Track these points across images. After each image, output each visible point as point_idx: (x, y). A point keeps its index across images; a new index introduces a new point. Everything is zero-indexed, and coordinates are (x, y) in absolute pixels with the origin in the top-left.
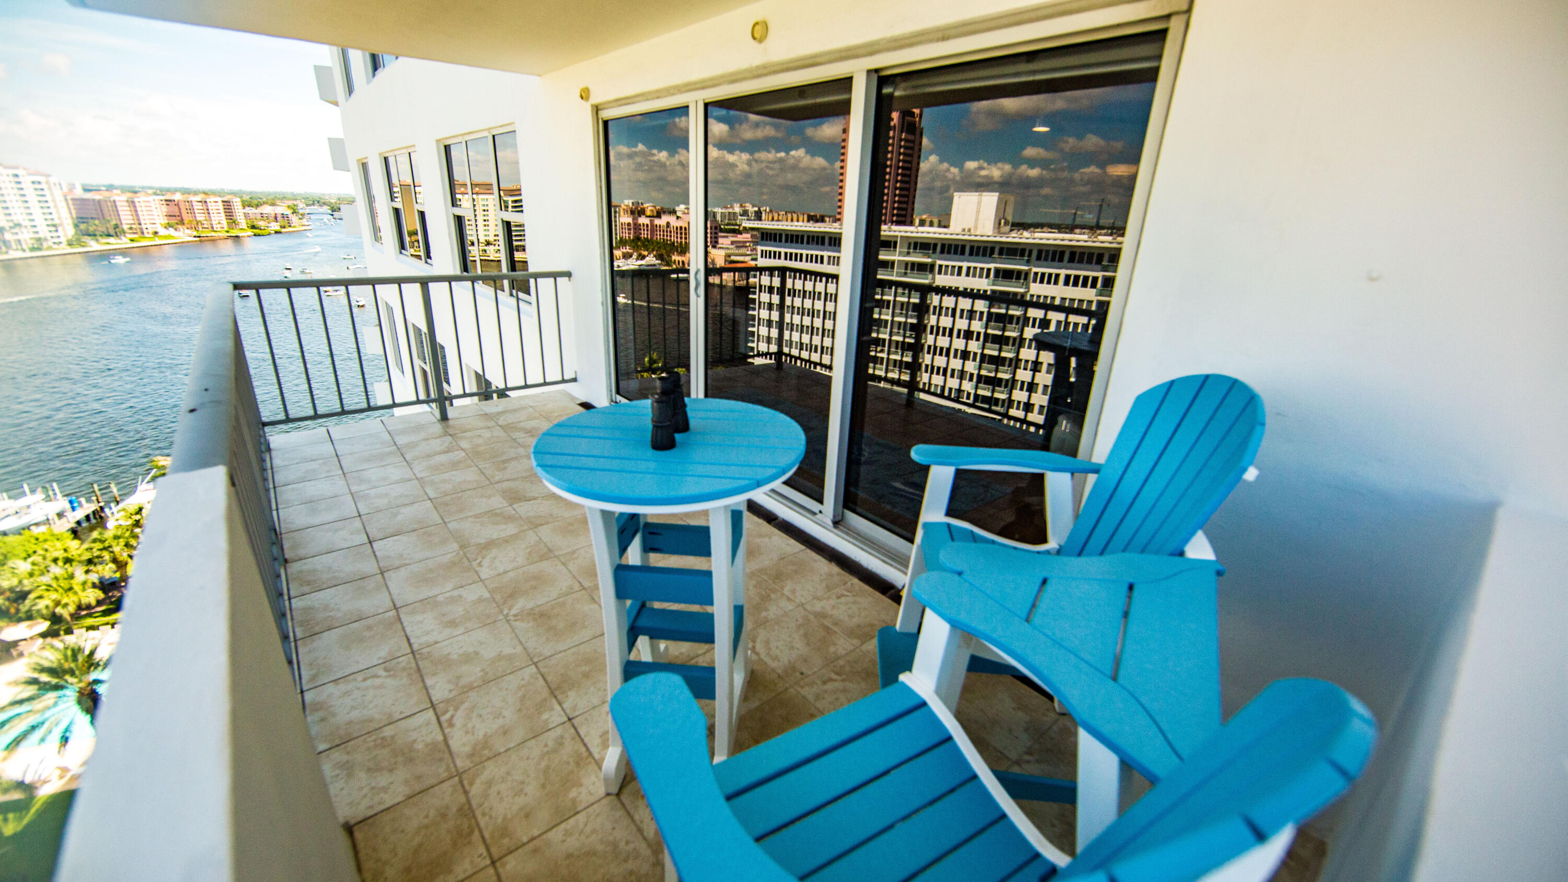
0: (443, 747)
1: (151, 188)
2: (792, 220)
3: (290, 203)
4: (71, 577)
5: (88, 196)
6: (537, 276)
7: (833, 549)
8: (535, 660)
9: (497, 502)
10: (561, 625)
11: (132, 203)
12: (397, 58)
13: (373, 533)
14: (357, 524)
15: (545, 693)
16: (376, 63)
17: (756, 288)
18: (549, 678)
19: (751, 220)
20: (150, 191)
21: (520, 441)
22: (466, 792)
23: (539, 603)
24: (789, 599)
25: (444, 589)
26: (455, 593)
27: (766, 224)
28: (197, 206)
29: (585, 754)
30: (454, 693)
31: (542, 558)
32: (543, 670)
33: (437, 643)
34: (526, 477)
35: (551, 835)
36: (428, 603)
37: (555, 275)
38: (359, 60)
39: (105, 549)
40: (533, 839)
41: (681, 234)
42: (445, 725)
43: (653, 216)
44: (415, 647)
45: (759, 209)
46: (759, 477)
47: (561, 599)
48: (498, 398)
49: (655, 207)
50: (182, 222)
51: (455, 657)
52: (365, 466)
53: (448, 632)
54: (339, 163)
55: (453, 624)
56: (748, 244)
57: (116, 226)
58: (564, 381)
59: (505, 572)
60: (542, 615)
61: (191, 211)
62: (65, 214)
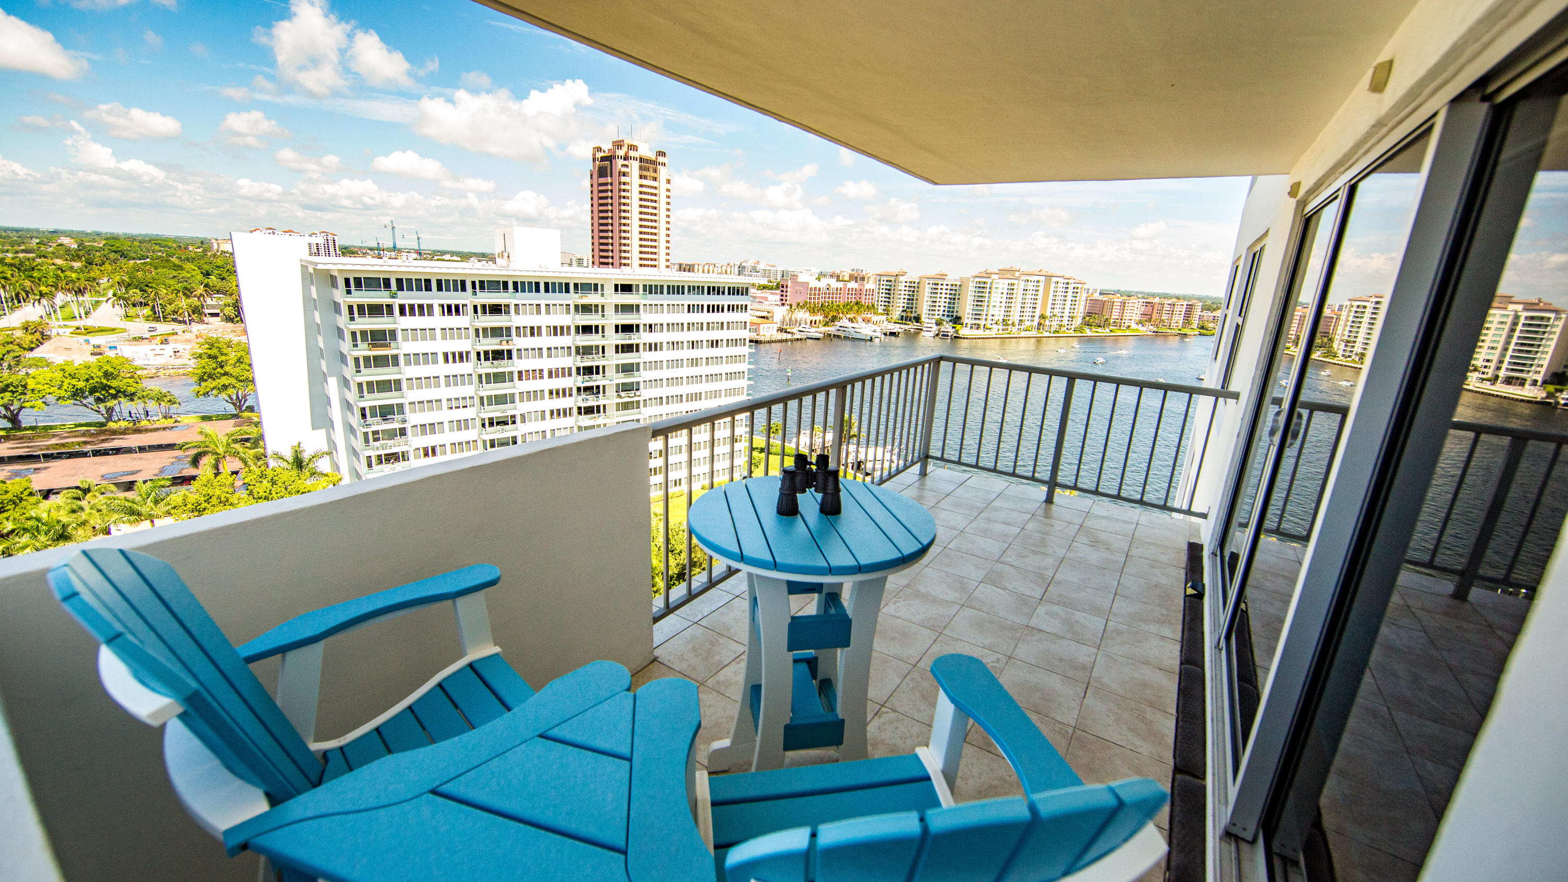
1: (1141, 293)
5: (1101, 298)
11: (1123, 304)
20: (1140, 296)
28: (1167, 308)
37: (1218, 395)
50: (1150, 320)
57: (1107, 320)
61: (1160, 311)
62: (1081, 310)
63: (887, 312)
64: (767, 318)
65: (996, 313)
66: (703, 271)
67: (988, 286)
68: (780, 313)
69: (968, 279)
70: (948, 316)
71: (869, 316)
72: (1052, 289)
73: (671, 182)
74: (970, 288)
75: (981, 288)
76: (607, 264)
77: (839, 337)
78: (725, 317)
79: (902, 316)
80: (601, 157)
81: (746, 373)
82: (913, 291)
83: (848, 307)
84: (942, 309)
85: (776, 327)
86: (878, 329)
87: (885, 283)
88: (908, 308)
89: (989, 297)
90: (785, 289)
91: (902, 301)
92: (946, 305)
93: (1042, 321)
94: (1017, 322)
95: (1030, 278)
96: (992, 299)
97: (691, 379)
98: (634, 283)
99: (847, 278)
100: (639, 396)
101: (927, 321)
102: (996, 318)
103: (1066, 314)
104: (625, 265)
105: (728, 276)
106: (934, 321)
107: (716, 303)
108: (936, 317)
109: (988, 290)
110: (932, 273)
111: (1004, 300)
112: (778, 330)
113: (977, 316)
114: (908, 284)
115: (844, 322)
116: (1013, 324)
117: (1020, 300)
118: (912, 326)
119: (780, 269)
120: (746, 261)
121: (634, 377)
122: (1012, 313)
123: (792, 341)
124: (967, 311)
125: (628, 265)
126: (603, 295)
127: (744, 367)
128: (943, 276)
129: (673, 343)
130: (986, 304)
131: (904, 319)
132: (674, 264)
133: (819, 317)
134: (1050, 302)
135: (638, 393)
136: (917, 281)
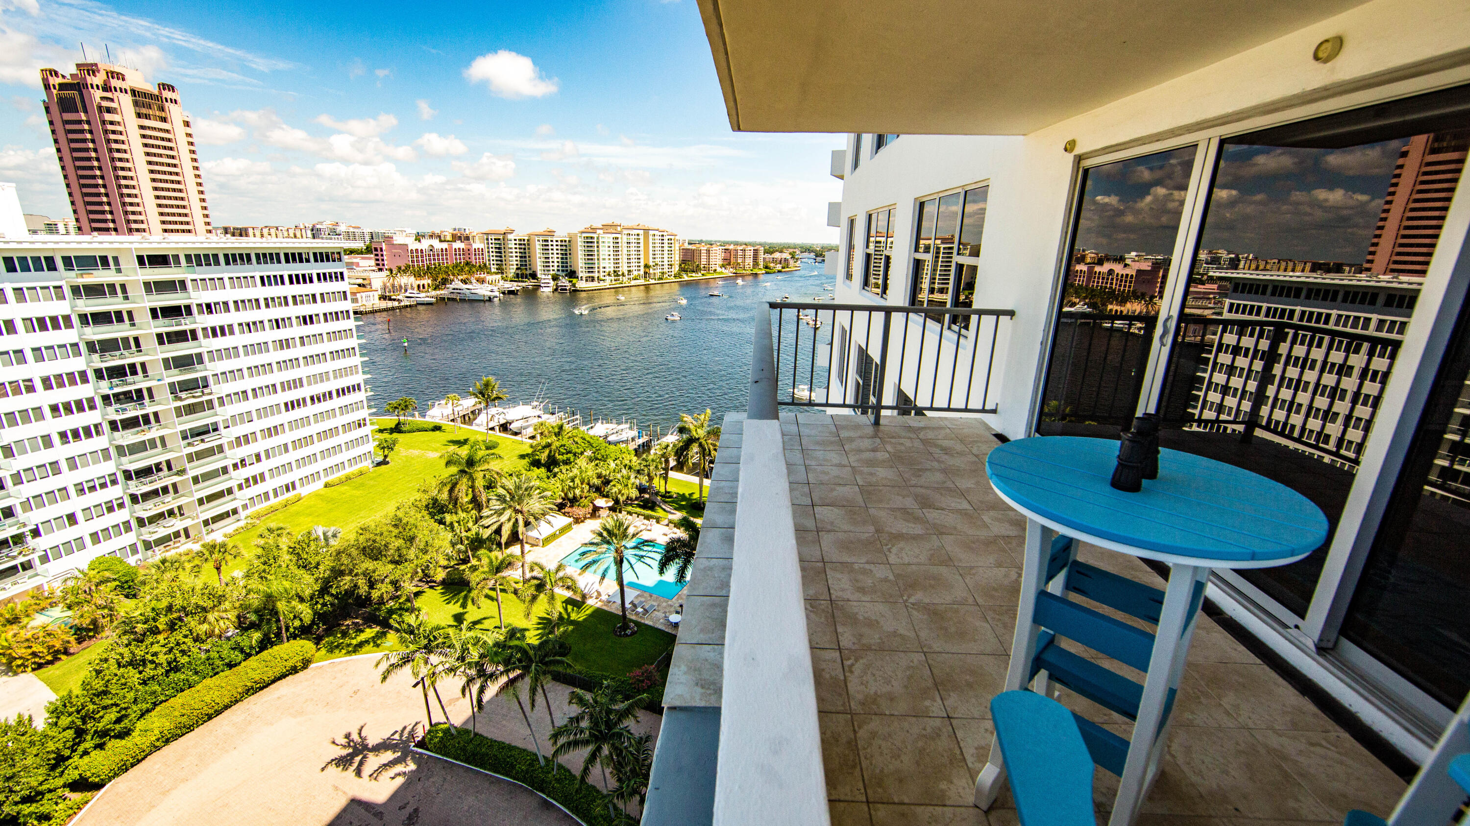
0: (842, 684)
1: (720, 242)
2: (1285, 270)
3: (791, 250)
4: (629, 478)
5: (690, 247)
6: (981, 313)
7: (1310, 680)
8: (925, 650)
9: (909, 503)
10: (953, 630)
11: (708, 251)
12: (898, 136)
13: (816, 499)
14: (806, 489)
15: (930, 683)
16: (880, 142)
17: (1212, 346)
18: (935, 671)
19: (1223, 269)
20: (719, 244)
21: (936, 456)
22: (855, 732)
23: (934, 602)
24: (1227, 713)
25: (860, 561)
26: (867, 566)
27: (1243, 273)
28: (740, 253)
29: (959, 757)
30: (857, 647)
31: (942, 563)
32: (930, 662)
33: (848, 600)
34: (937, 488)
35: (919, 810)
36: (845, 567)
37: (998, 313)
38: (868, 140)
39: (646, 466)
40: (902, 803)
41: (1126, 282)
42: (846, 668)
43: (1094, 263)
44: (833, 597)
45: (1237, 256)
46: (1257, 550)
47: (955, 606)
48: (915, 414)
49: (1097, 254)
50: (729, 264)
51: (861, 618)
52: (817, 448)
53: (857, 596)
54: (833, 221)
55: (862, 590)
56: (1211, 296)
57: (698, 266)
58: (983, 411)
59: (909, 564)
60: (935, 613)
61: (736, 257)
62: (677, 258)
63: (500, 270)
64: (364, 286)
65: (607, 265)
66: (262, 236)
67: (595, 240)
68: (379, 280)
69: (576, 235)
70: (563, 271)
71: (482, 276)
72: (651, 241)
73: (191, 124)
74: (580, 244)
75: (589, 242)
76: (107, 230)
77: (454, 300)
78: (317, 288)
79: (518, 274)
80: (60, 85)
81: (357, 350)
82: (525, 249)
83: (458, 268)
84: (556, 264)
85: (377, 295)
86: (495, 289)
87: (493, 241)
88: (521, 265)
89: (598, 251)
90: (379, 253)
91: (515, 259)
92: (559, 260)
93: (647, 270)
94: (626, 273)
95: (631, 232)
96: (601, 253)
97: (283, 365)
98: (170, 253)
99: (449, 238)
100: (211, 393)
101: (543, 277)
102: (607, 270)
103: (666, 263)
104: (138, 230)
105: (301, 240)
106: (550, 277)
107: (300, 272)
108: (552, 272)
109: (596, 245)
110: (541, 229)
111: (612, 253)
112: (380, 299)
113: (590, 269)
114: (517, 242)
115: (457, 284)
116: (623, 275)
117: (625, 252)
118: (529, 283)
119: (367, 230)
120: (321, 223)
121: (197, 371)
122: (620, 265)
123: (399, 308)
124: (580, 265)
125: (144, 230)
126: (119, 271)
127: (353, 342)
128: (551, 233)
129: (248, 325)
130: (596, 257)
131: (519, 277)
132: (216, 229)
133: (427, 281)
134: (651, 252)
135: (206, 391)
136: (526, 238)
